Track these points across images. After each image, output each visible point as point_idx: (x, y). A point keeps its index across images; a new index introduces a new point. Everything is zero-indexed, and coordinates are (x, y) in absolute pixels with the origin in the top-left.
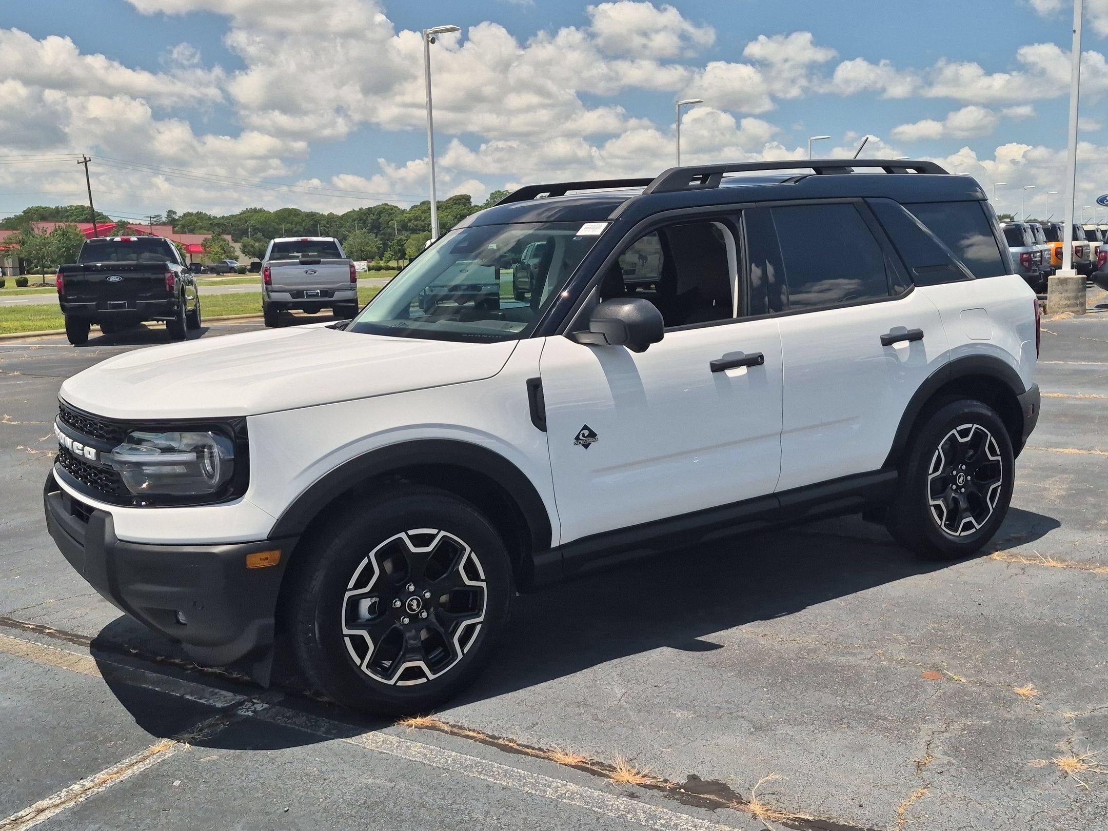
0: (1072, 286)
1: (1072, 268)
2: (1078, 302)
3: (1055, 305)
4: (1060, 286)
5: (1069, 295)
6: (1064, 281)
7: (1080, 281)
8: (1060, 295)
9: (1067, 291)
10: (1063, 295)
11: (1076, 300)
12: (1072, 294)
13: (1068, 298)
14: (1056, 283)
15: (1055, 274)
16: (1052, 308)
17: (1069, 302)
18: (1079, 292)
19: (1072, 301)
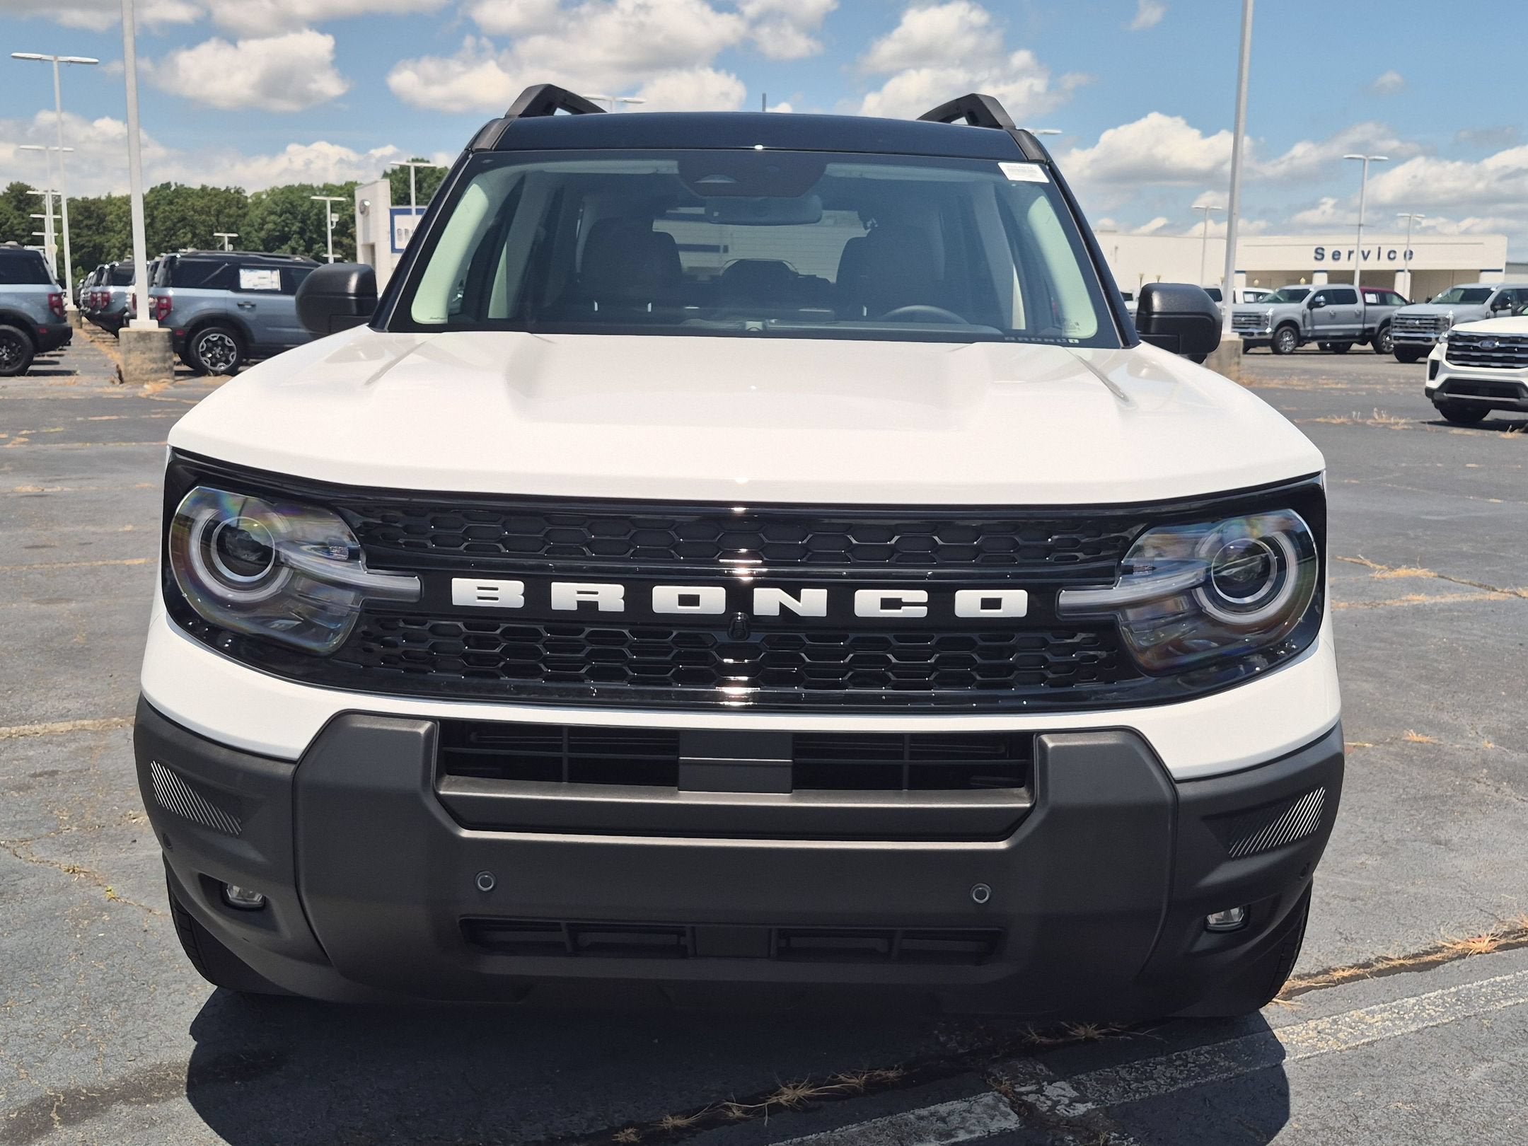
0: (157, 344)
1: (151, 317)
2: (167, 365)
3: (135, 370)
4: (142, 343)
5: (154, 355)
6: (144, 336)
7: (166, 336)
8: (143, 356)
9: (151, 350)
10: (146, 356)
11: (165, 363)
12: (159, 355)
13: (153, 361)
14: (136, 339)
15: (128, 325)
16: (131, 375)
17: (154, 366)
18: (166, 351)
19: (161, 365)
